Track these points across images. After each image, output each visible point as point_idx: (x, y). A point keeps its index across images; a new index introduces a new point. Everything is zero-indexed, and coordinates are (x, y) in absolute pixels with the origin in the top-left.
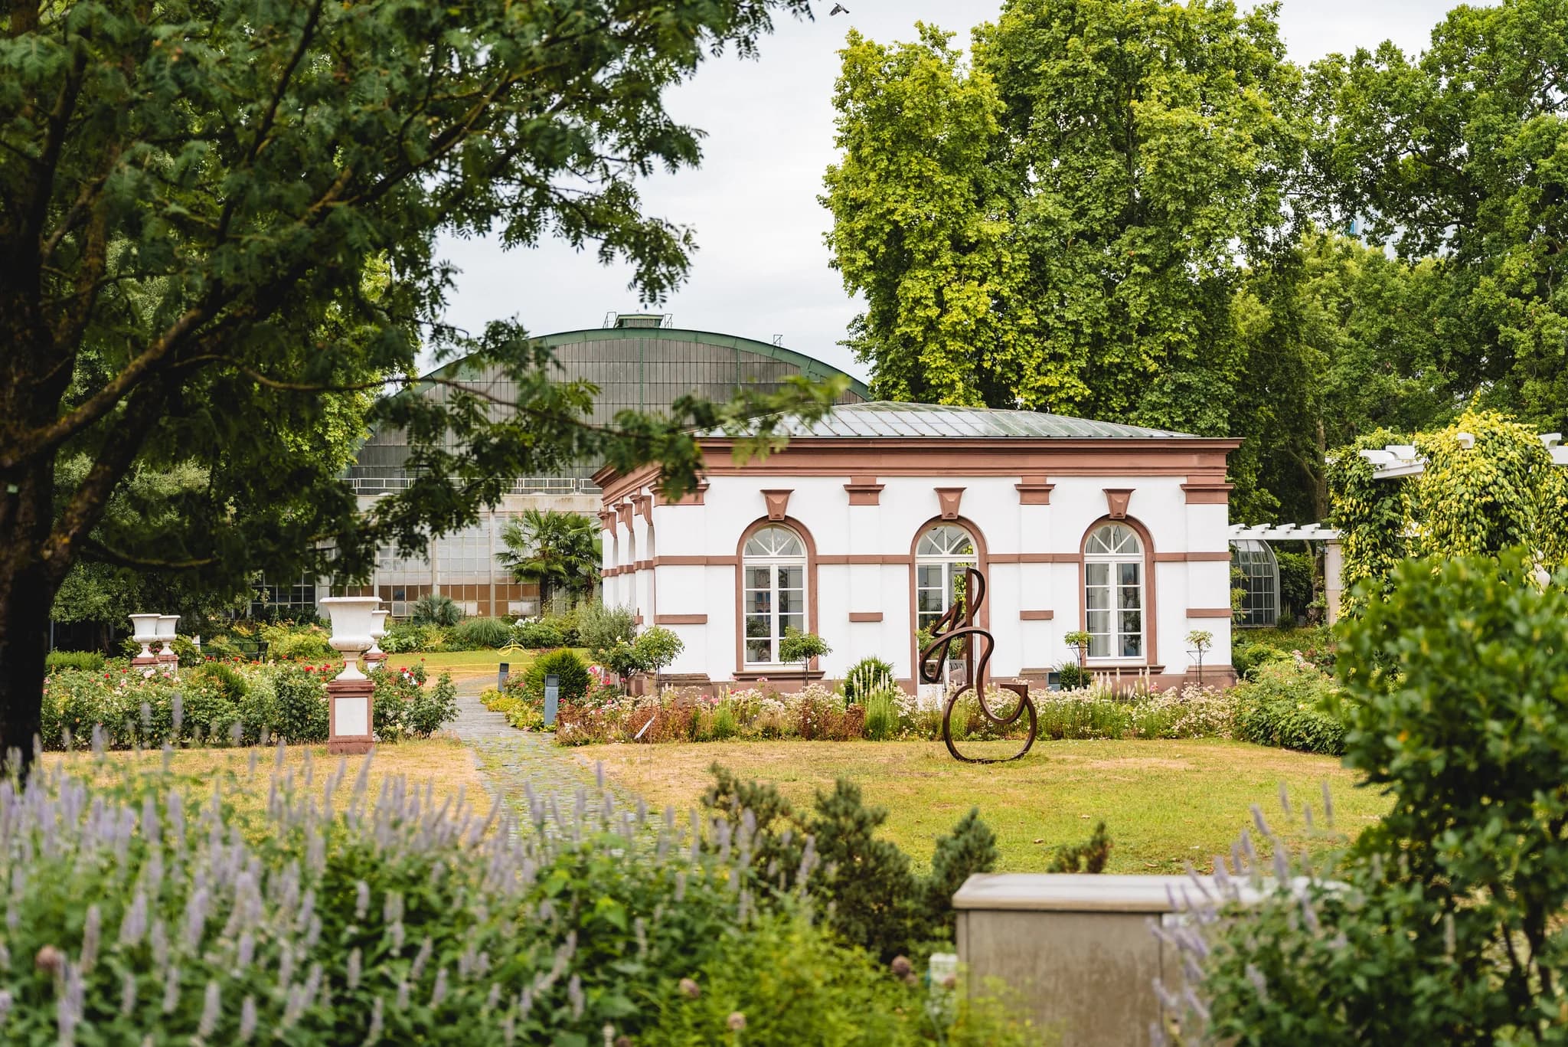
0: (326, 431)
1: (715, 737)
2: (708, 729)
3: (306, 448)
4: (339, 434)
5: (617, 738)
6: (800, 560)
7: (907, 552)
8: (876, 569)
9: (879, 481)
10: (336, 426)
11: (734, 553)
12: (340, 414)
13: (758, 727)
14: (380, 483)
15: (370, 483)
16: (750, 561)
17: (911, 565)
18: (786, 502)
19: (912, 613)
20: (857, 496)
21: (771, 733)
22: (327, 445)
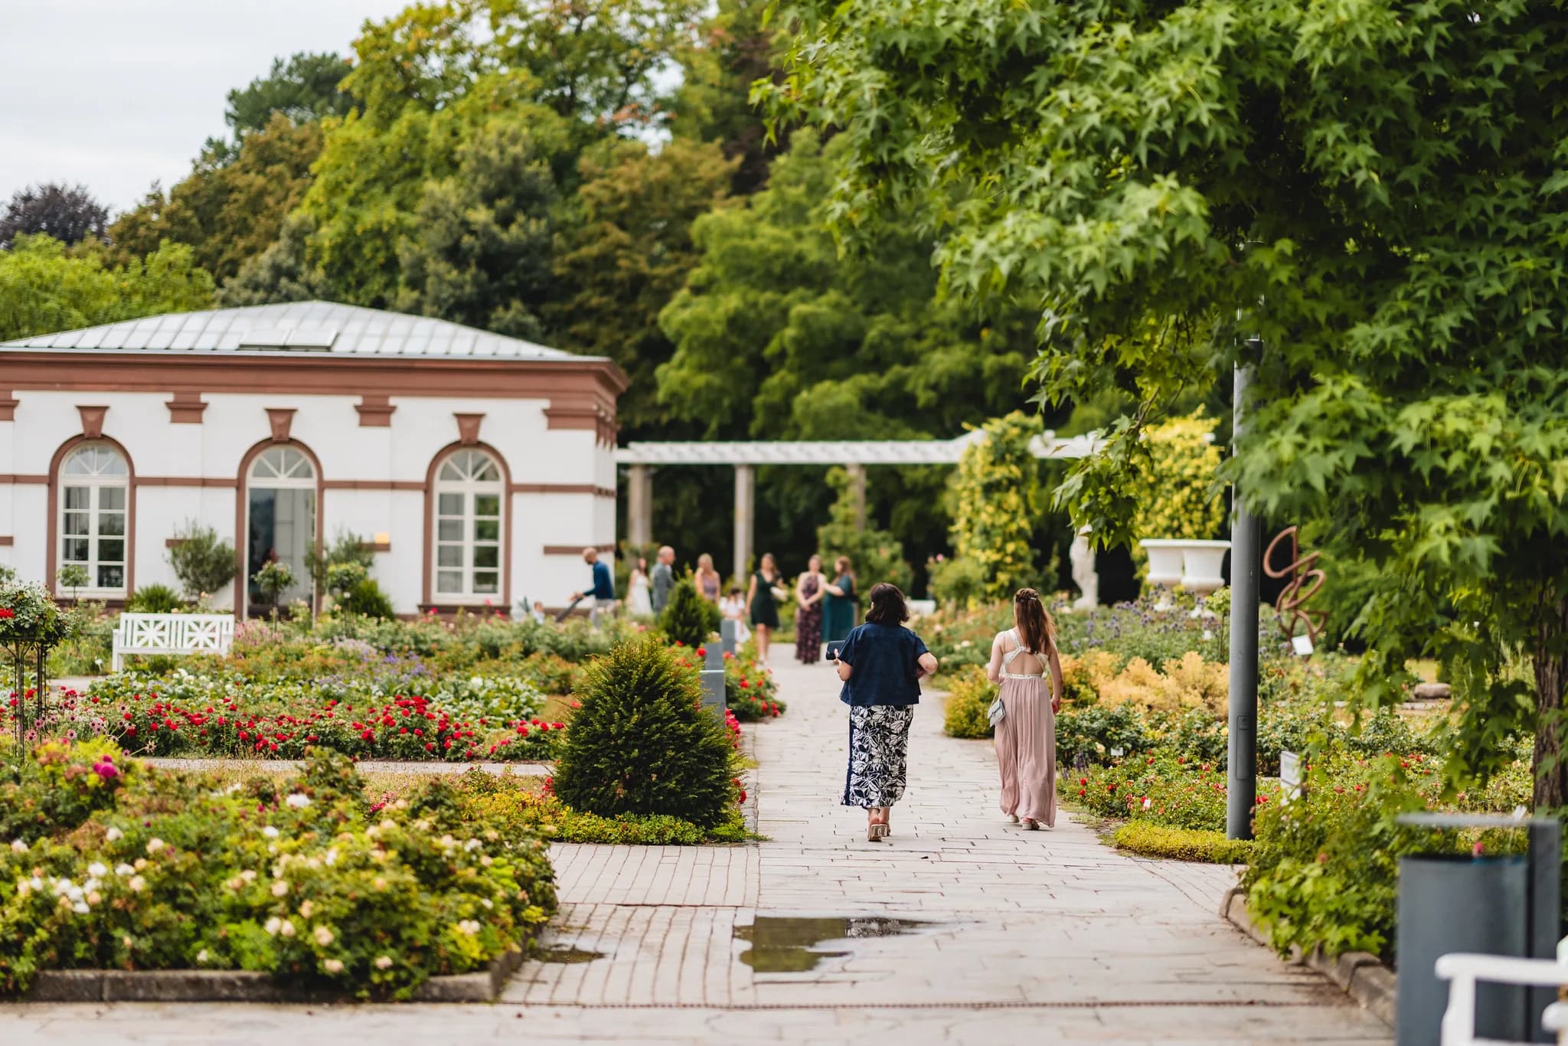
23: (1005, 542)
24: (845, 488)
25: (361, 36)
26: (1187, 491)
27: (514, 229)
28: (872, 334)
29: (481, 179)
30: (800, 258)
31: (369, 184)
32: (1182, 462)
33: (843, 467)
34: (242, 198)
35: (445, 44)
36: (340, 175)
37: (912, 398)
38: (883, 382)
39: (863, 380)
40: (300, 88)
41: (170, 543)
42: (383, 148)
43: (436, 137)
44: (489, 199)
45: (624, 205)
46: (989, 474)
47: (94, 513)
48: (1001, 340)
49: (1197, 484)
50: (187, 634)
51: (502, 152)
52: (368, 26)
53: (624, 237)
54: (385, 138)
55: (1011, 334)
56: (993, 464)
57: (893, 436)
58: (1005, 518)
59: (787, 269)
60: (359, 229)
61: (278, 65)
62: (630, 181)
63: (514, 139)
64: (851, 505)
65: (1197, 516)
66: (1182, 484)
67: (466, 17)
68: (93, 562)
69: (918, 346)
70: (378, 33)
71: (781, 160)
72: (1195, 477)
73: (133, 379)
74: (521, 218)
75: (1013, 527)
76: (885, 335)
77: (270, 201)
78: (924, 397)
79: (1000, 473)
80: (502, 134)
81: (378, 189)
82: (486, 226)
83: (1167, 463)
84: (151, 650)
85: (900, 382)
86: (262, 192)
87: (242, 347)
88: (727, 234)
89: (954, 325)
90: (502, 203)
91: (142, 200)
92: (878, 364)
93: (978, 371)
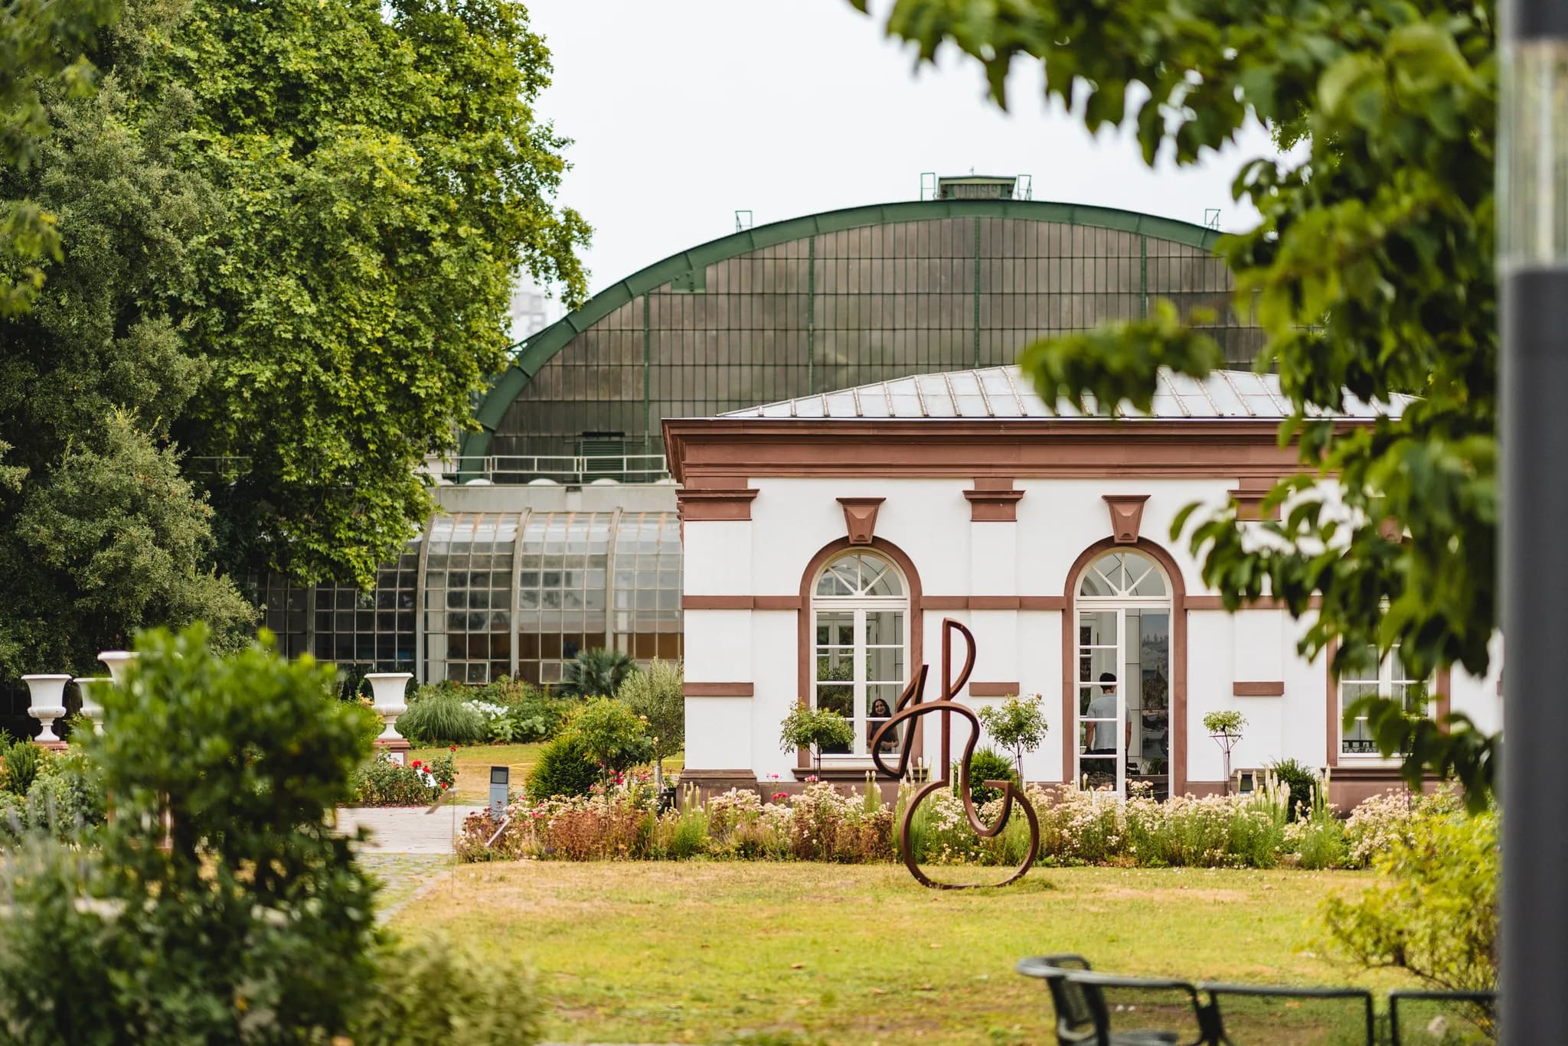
0: (412, 378)
1: (672, 856)
2: (661, 842)
3: (381, 408)
4: (435, 384)
5: (530, 854)
6: (900, 603)
7: (1060, 592)
8: (1010, 617)
9: (1017, 485)
10: (429, 373)
11: (796, 592)
12: (437, 352)
13: (732, 842)
14: (528, 464)
15: (512, 464)
16: (822, 604)
17: (1066, 610)
18: (873, 518)
19: (1067, 685)
20: (983, 508)
21: (750, 850)
22: (416, 402)
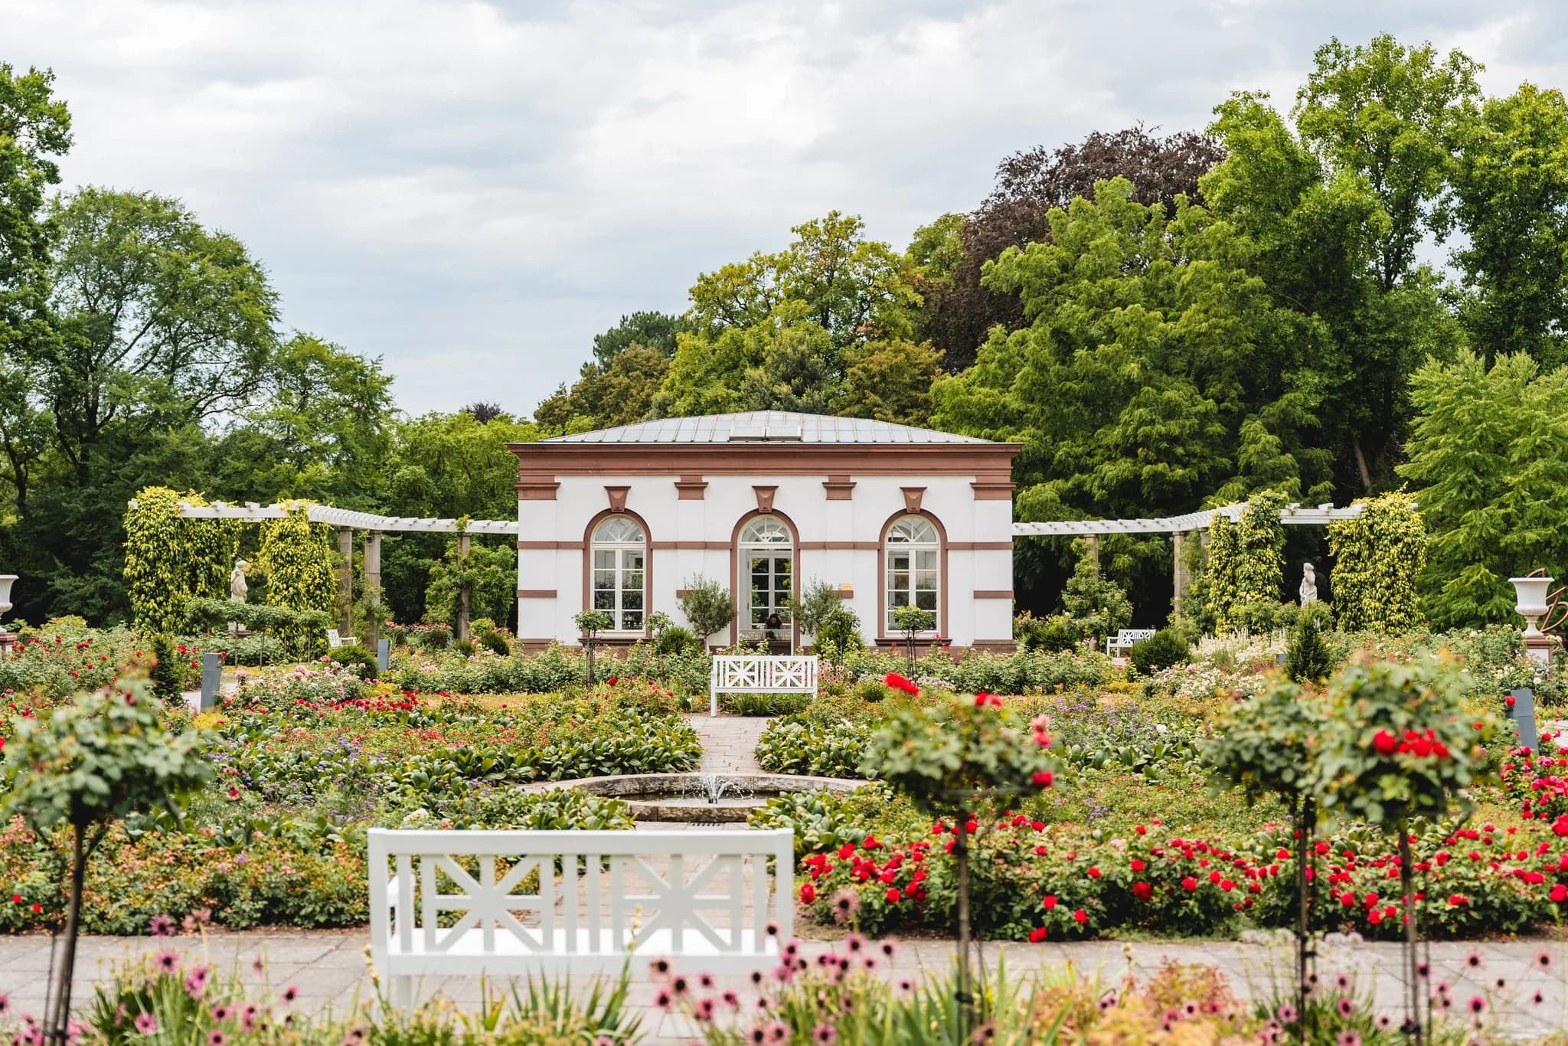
23: (1264, 585)
24: (1085, 552)
25: (697, 284)
26: (1400, 545)
27: (805, 397)
28: (1060, 454)
29: (782, 367)
30: (1004, 407)
31: (708, 372)
32: (1395, 524)
33: (1082, 537)
34: (615, 391)
35: (747, 289)
36: (689, 368)
37: (1089, 496)
38: (1070, 484)
39: (1060, 483)
40: (638, 333)
41: (679, 594)
42: (714, 352)
43: (750, 343)
44: (787, 379)
45: (876, 379)
46: (1251, 535)
47: (619, 571)
48: (1152, 455)
49: (1408, 540)
50: (775, 674)
51: (795, 350)
52: (702, 278)
53: (877, 399)
54: (716, 345)
55: (1158, 451)
56: (1254, 528)
57: (1079, 519)
58: (1264, 567)
59: (997, 414)
60: (702, 401)
61: (625, 319)
62: (880, 364)
63: (801, 342)
64: (1089, 563)
65: (1408, 564)
66: (1396, 541)
67: (760, 272)
68: (618, 611)
69: (1089, 461)
70: (708, 282)
71: (984, 346)
72: (1406, 534)
73: (649, 465)
74: (808, 390)
75: (1271, 574)
76: (1068, 454)
77: (634, 391)
78: (1098, 494)
79: (1260, 534)
80: (791, 339)
81: (713, 376)
82: (787, 395)
83: (1385, 525)
84: (742, 690)
85: (1079, 486)
86: (628, 388)
87: (731, 439)
88: (955, 393)
89: (1117, 446)
90: (795, 382)
91: (554, 394)
92: (1061, 474)
93: (1138, 476)
